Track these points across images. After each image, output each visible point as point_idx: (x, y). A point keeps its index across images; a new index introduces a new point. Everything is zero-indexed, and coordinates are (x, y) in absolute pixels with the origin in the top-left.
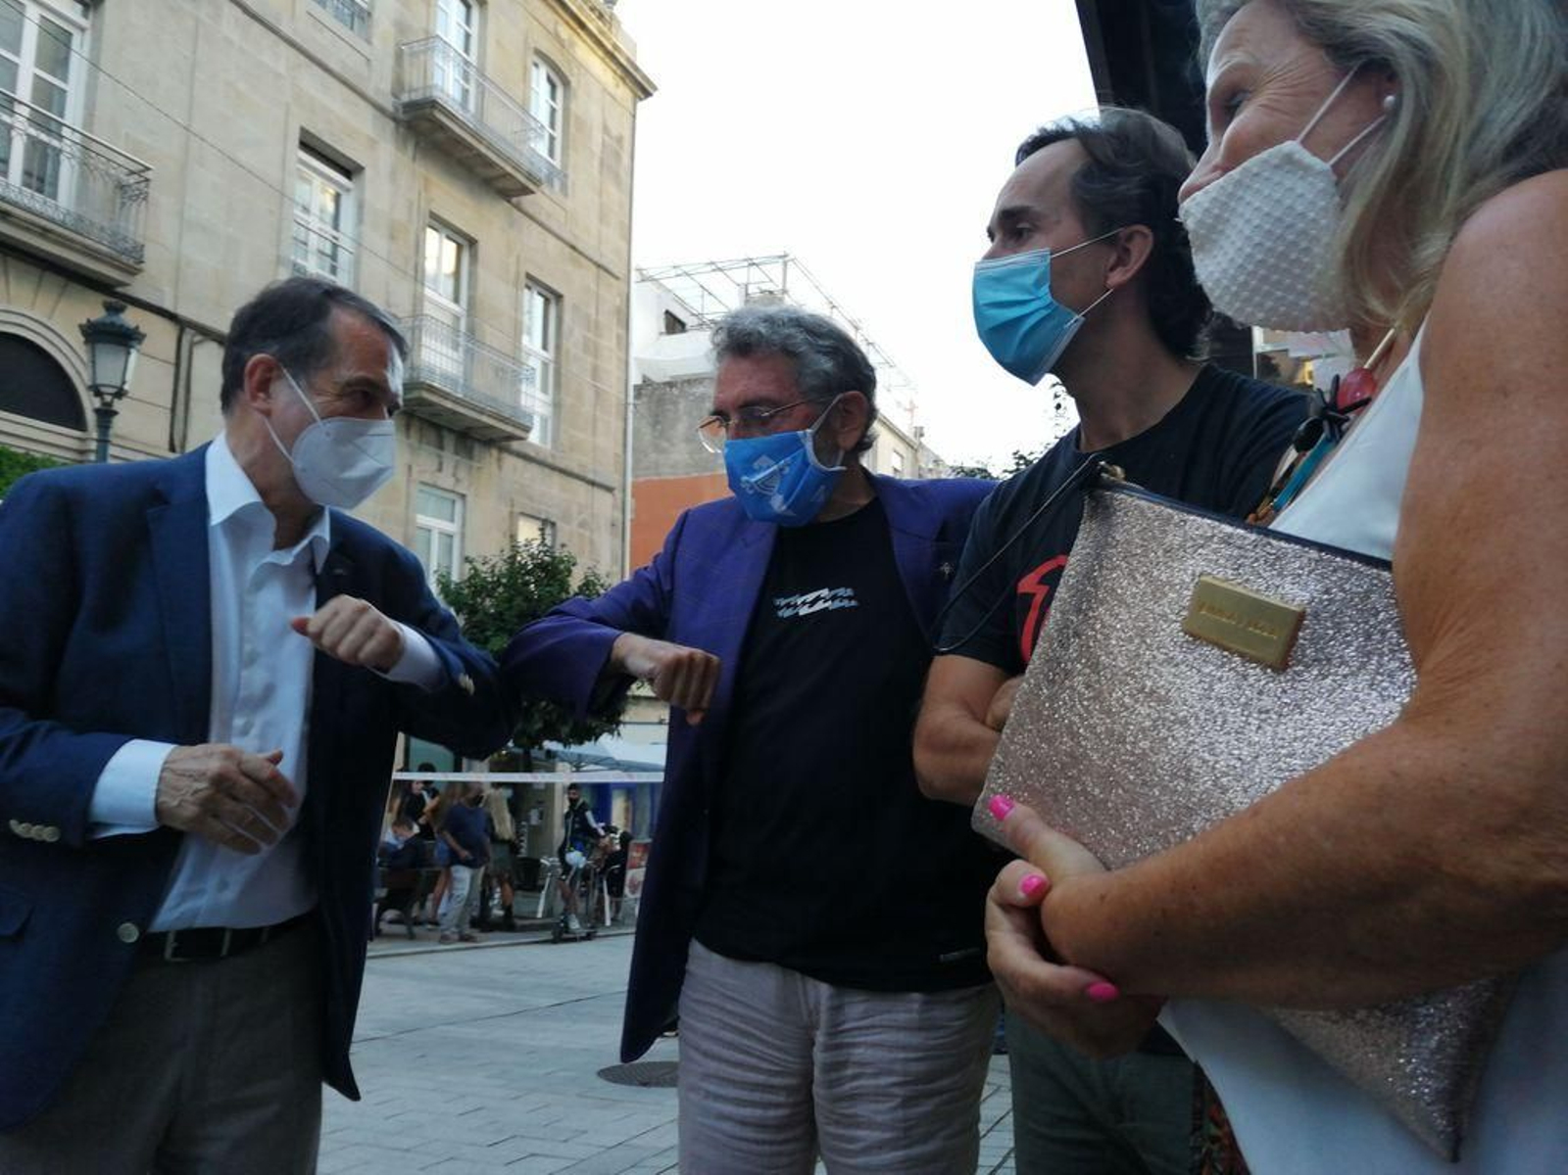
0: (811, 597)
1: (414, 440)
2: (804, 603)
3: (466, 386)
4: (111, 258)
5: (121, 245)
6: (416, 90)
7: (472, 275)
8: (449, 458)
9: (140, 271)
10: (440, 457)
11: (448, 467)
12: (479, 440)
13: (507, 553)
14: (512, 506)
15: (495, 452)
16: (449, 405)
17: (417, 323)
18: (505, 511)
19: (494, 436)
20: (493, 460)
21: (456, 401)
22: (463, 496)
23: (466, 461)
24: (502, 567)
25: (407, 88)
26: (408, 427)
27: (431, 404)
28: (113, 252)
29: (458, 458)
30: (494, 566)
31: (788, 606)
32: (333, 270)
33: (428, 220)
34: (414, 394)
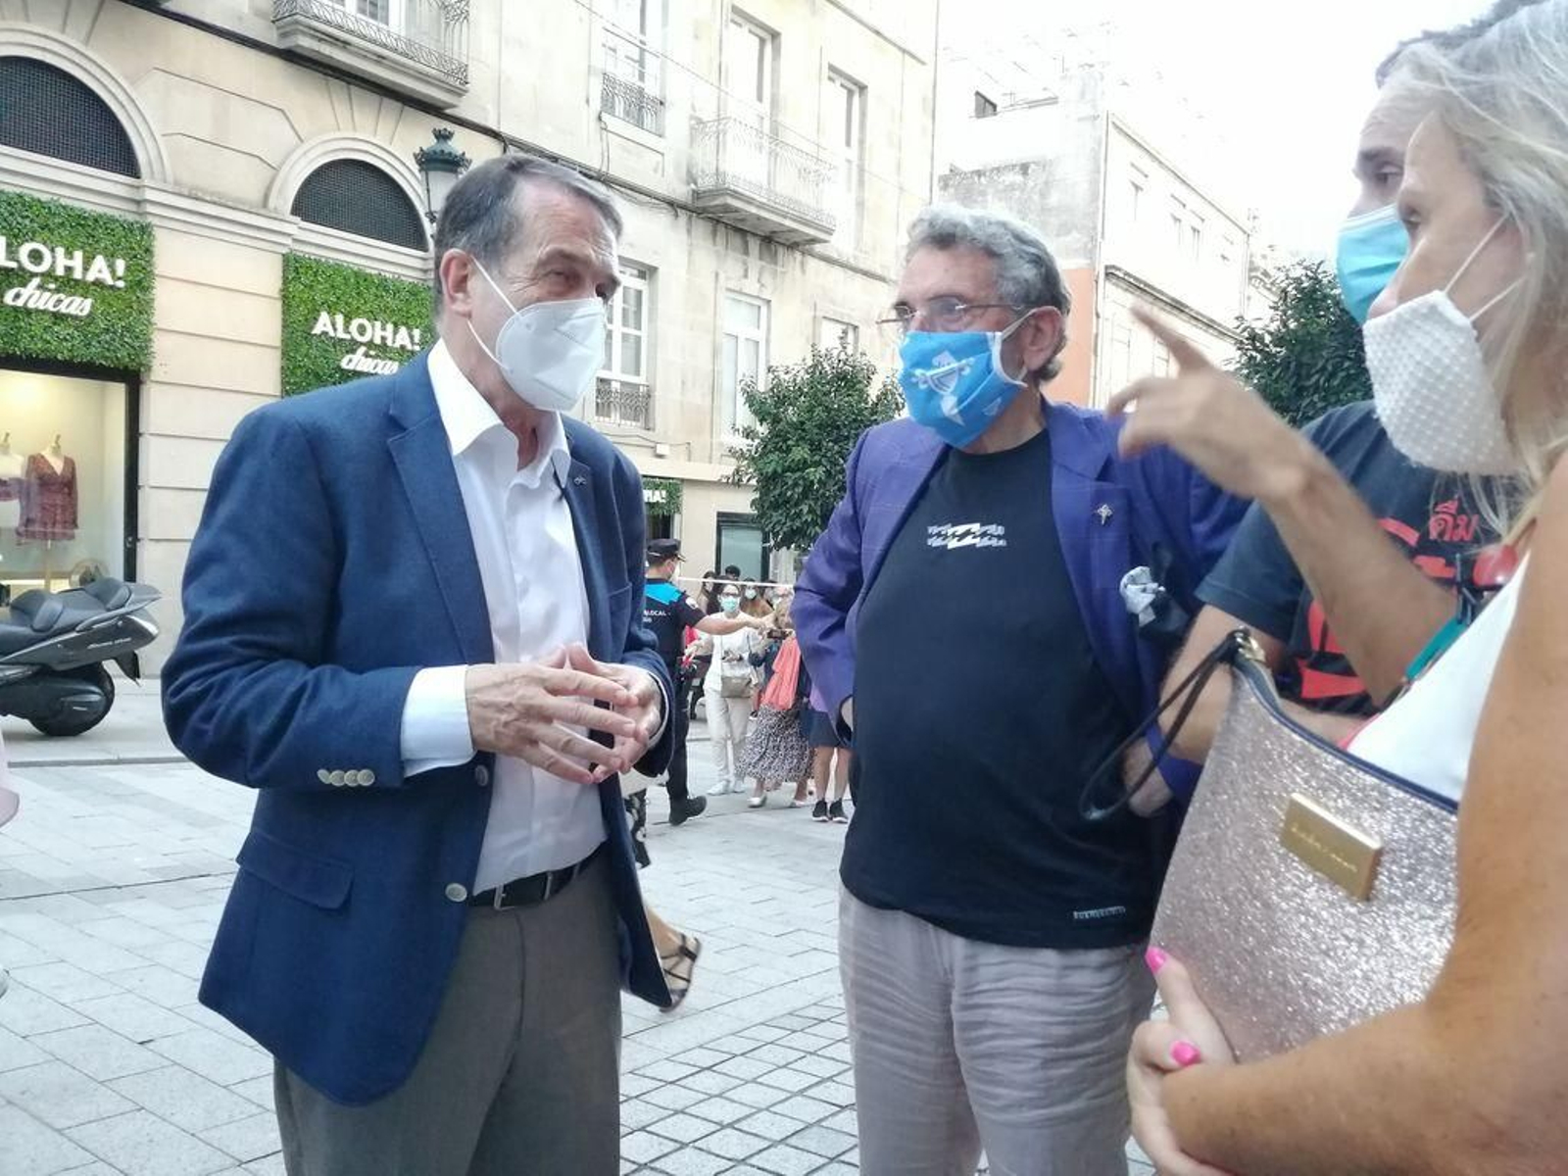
0: (961, 529)
1: (720, 247)
2: (954, 535)
3: (769, 190)
4: (439, 80)
5: (448, 67)
7: (775, 71)
8: (754, 262)
9: (467, 89)
10: (745, 263)
11: (753, 274)
12: (783, 245)
13: (810, 362)
14: (815, 310)
15: (798, 255)
16: (754, 210)
17: (721, 127)
18: (809, 314)
19: (797, 240)
20: (798, 265)
21: (761, 206)
22: (768, 302)
23: (770, 267)
24: (803, 376)
26: (714, 233)
27: (737, 210)
28: (442, 76)
29: (763, 263)
30: (796, 376)
31: (939, 535)
32: (642, 77)
33: (731, 16)
34: (718, 201)
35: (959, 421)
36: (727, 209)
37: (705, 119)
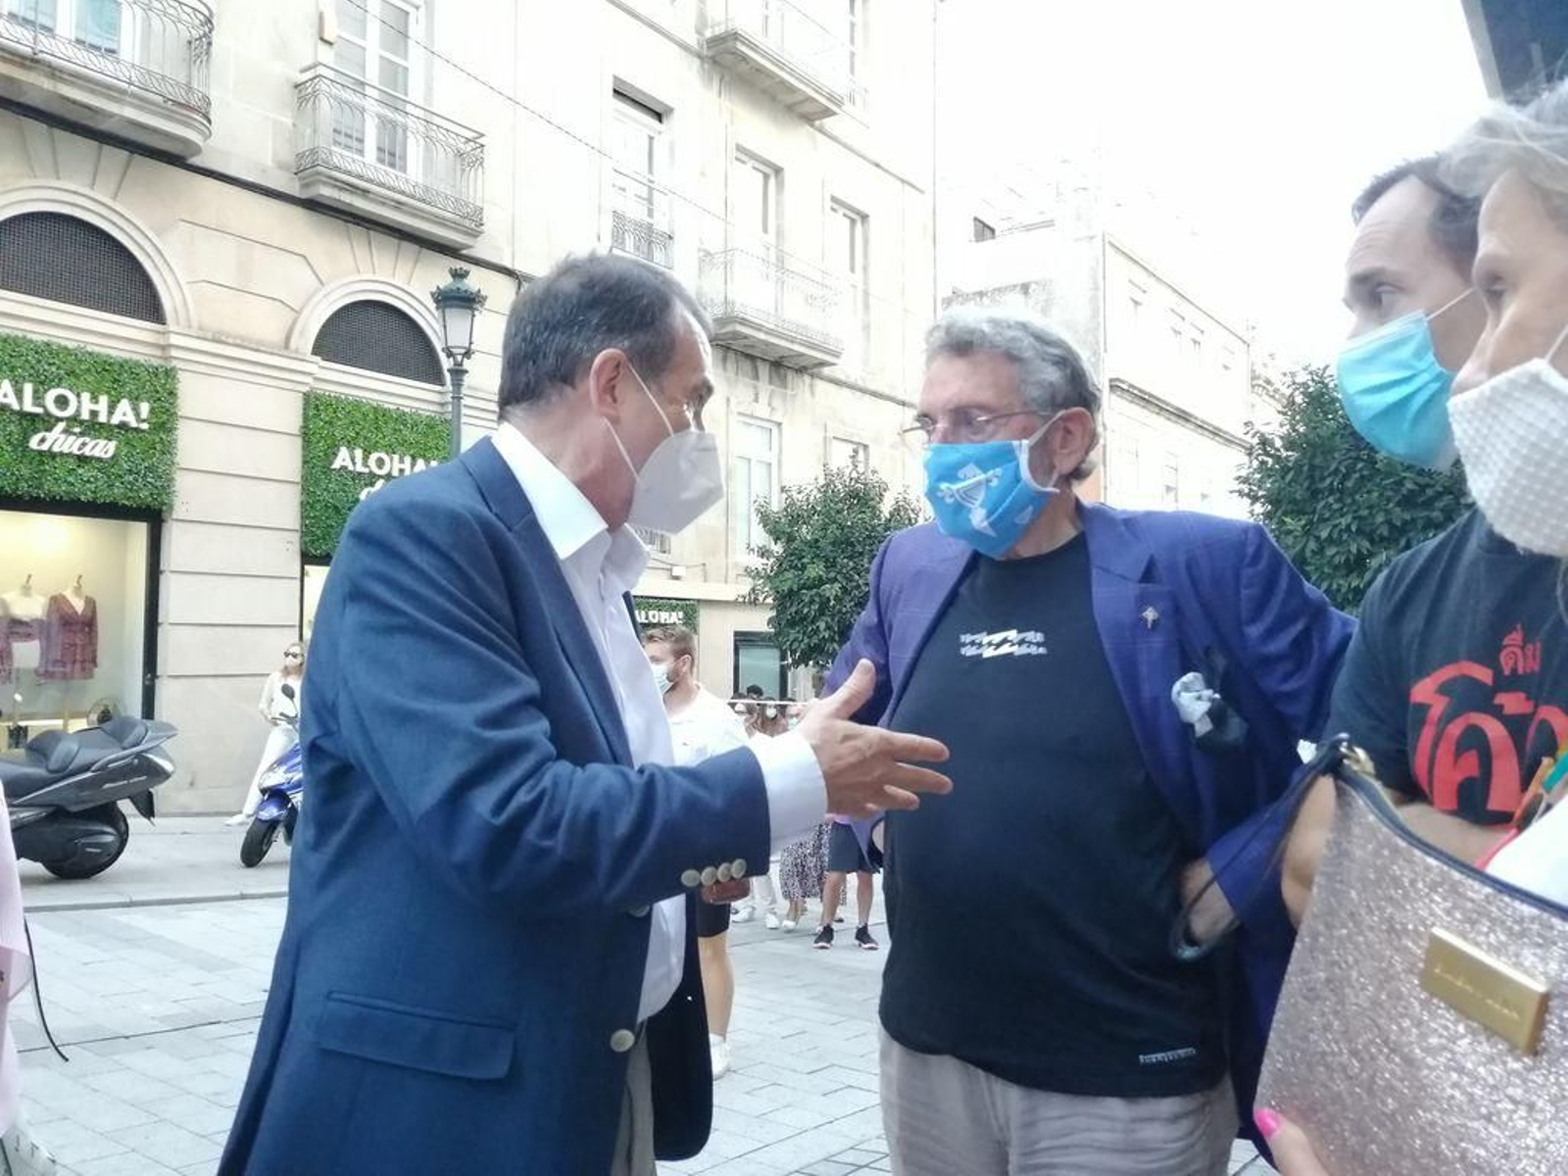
0: (997, 637)
1: (731, 374)
2: (990, 644)
3: (777, 317)
5: (464, 210)
6: (719, 24)
7: (778, 203)
8: (765, 387)
9: (481, 233)
10: (755, 387)
11: (764, 398)
12: (792, 369)
13: (822, 481)
14: (825, 431)
15: (807, 378)
16: (762, 336)
17: (729, 258)
18: (819, 436)
19: (805, 363)
20: (807, 387)
21: (769, 332)
22: (779, 425)
23: (780, 391)
24: (816, 495)
25: (709, 23)
26: (725, 359)
27: (746, 337)
29: (773, 387)
30: (808, 495)
31: (973, 643)
32: (650, 213)
33: (735, 154)
34: (729, 328)
35: (991, 533)
36: (736, 335)
37: (712, 252)
